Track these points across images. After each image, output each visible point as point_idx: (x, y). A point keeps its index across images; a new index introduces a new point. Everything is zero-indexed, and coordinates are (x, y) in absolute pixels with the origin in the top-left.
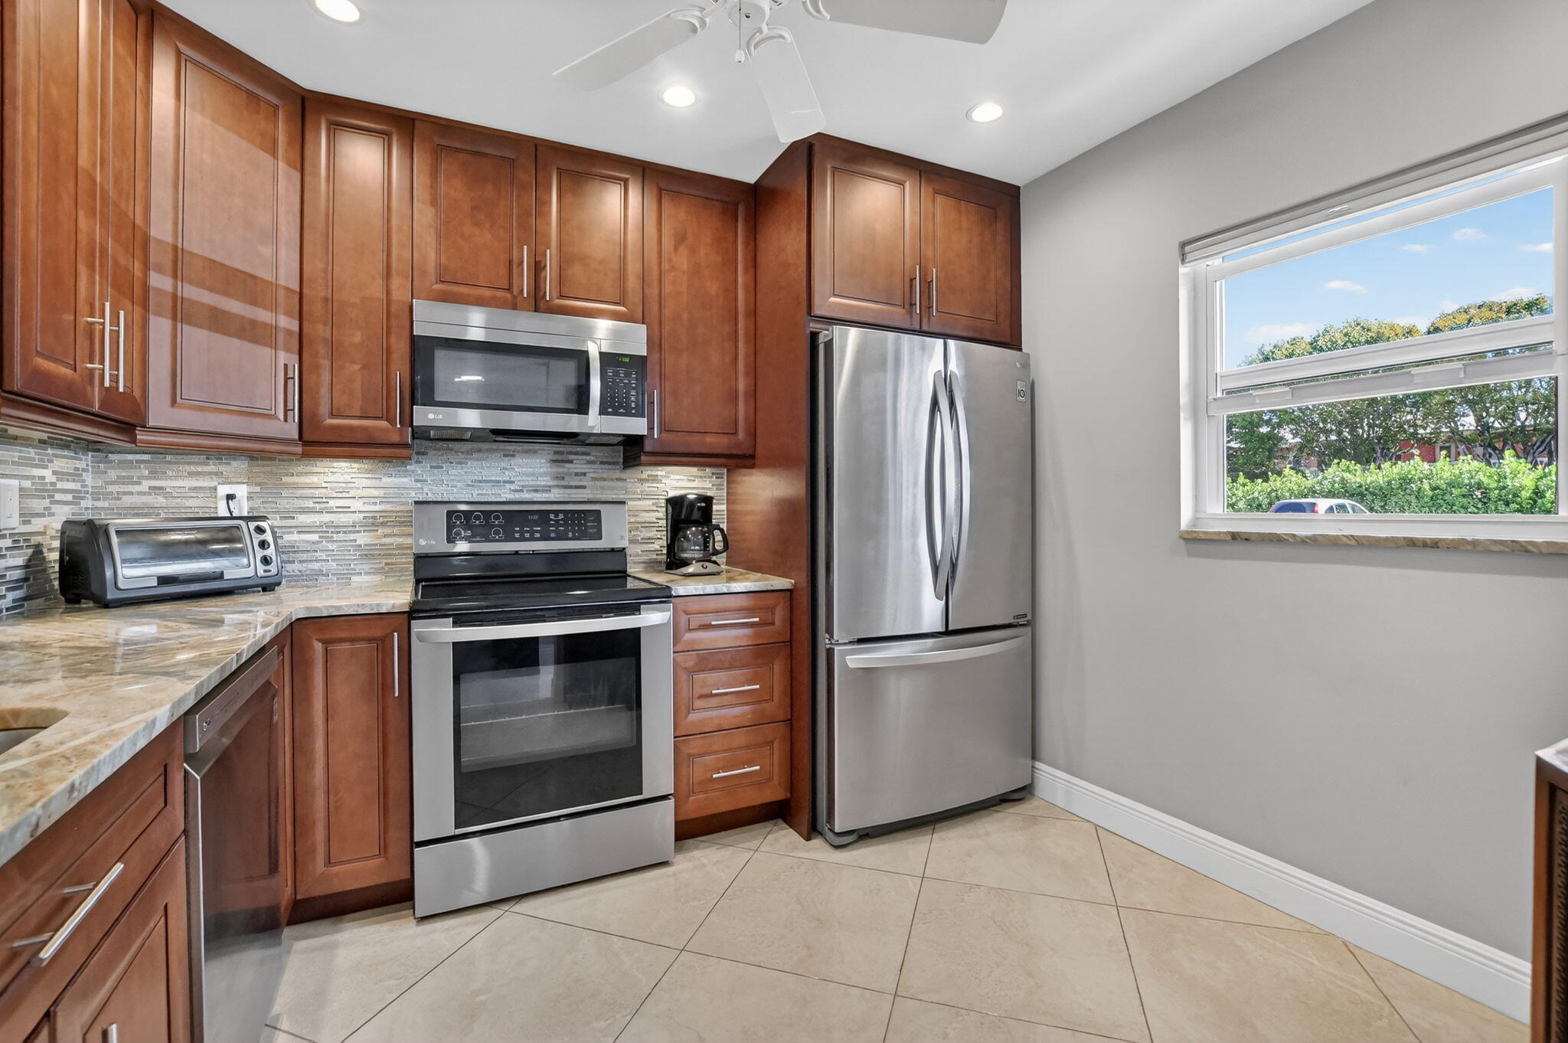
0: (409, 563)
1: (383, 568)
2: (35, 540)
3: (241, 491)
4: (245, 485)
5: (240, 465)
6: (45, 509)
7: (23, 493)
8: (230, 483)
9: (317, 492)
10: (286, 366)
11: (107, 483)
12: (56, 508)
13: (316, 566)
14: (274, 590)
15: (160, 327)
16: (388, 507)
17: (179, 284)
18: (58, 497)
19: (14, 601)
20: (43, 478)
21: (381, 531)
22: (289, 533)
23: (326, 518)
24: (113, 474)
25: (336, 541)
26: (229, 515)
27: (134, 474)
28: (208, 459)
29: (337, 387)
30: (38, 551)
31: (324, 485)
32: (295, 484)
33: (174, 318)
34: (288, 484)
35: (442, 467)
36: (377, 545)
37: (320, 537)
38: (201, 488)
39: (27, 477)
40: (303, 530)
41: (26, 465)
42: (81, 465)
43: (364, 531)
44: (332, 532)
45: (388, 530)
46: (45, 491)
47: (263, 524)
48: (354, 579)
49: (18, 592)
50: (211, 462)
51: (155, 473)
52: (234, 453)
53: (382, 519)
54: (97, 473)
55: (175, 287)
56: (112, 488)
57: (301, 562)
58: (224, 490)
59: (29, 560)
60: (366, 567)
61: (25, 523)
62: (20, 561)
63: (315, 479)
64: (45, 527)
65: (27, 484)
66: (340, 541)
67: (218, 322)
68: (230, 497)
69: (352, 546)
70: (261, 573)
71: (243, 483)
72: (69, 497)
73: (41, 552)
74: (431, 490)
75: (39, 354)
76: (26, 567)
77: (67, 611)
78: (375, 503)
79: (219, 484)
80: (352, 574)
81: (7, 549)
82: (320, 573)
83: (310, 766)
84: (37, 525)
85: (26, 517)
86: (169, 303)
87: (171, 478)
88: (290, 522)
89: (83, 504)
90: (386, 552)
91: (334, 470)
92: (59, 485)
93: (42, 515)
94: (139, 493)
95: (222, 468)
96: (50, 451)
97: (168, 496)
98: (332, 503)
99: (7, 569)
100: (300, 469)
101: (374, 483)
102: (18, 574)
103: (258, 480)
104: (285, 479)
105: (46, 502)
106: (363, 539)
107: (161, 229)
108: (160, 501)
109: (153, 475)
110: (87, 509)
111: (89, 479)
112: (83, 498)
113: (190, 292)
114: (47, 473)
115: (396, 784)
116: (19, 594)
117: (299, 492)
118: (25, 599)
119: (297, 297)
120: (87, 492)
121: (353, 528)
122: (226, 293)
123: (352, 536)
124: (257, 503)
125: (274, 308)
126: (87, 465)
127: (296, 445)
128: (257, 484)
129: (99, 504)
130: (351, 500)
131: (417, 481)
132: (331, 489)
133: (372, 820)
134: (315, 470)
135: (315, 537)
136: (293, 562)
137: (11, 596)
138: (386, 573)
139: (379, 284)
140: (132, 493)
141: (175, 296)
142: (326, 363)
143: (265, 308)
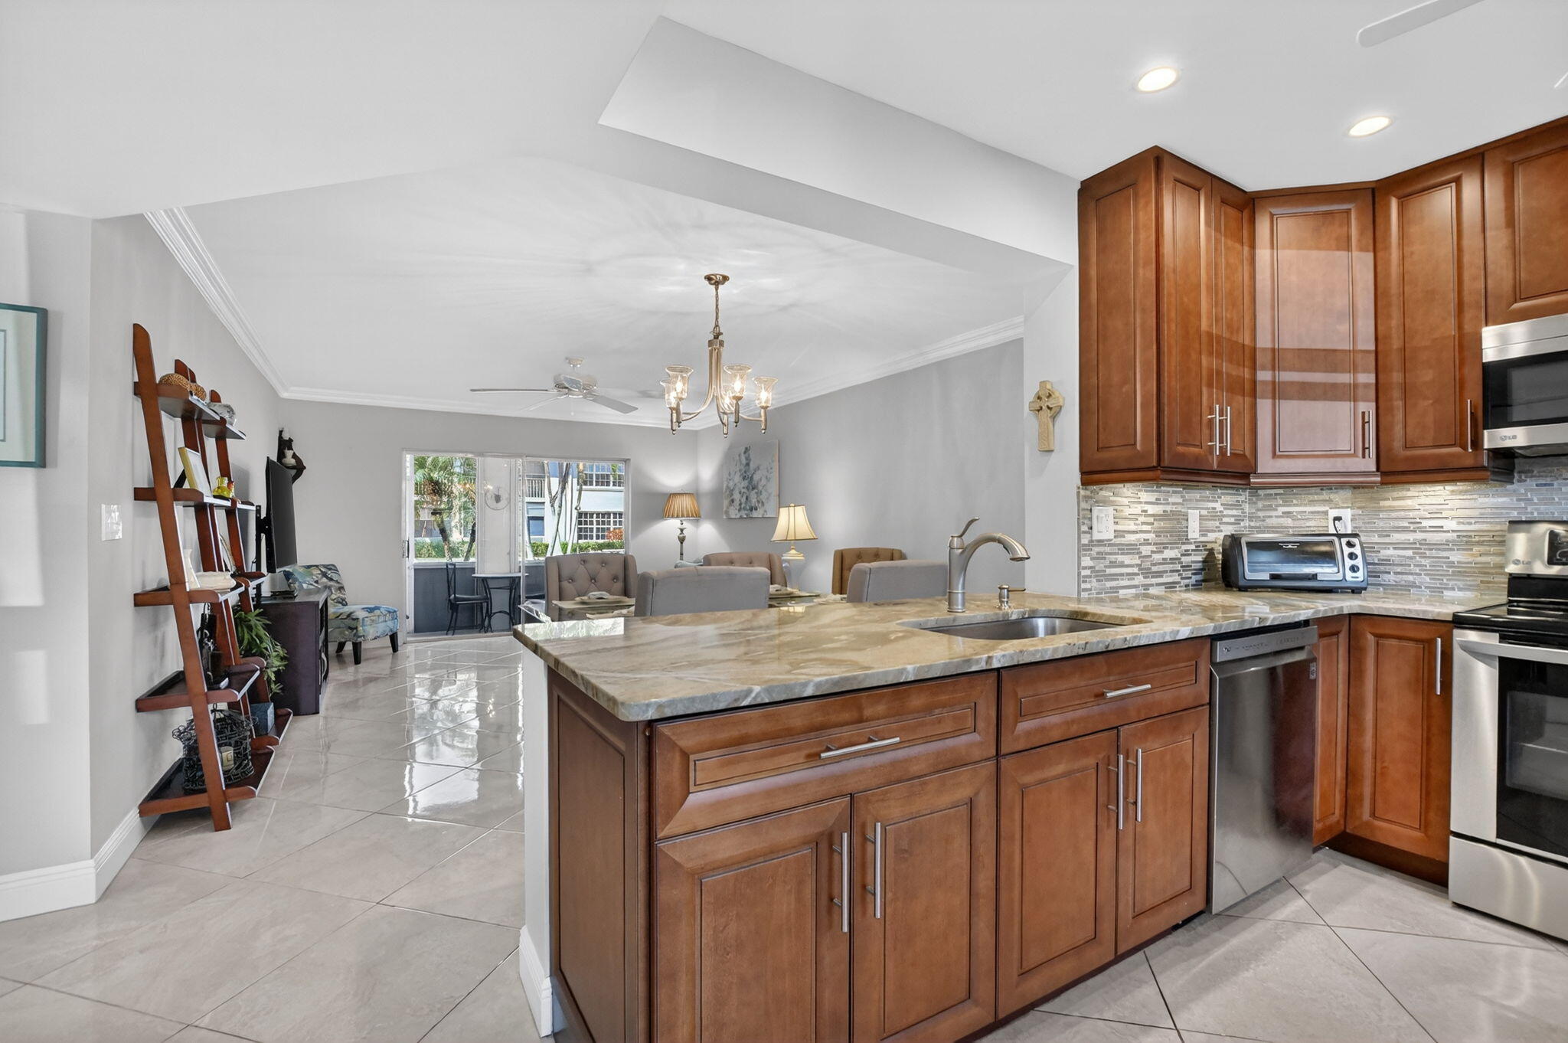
0: (1504, 583)
1: (1478, 586)
2: (1209, 546)
3: (1347, 514)
4: (1349, 509)
5: (1347, 494)
6: (1217, 527)
7: (1202, 518)
8: (1339, 508)
9: (1411, 514)
10: (1363, 413)
11: (1258, 510)
12: (1223, 527)
13: (1411, 578)
14: (1360, 593)
15: (1264, 406)
16: (1484, 527)
17: (1277, 373)
18: (1225, 520)
19: (1196, 581)
20: (1215, 508)
21: (1476, 549)
22: (1385, 548)
23: (1419, 536)
24: (1260, 504)
25: (1429, 557)
26: (1335, 532)
27: (1273, 503)
28: (1322, 490)
29: (1411, 421)
30: (1211, 552)
31: (1418, 507)
32: (1390, 506)
33: (1274, 398)
34: (1384, 507)
35: (1552, 485)
36: (1471, 563)
37: (1414, 553)
38: (1318, 512)
39: (1203, 508)
40: (1397, 546)
41: (1204, 501)
42: (1241, 498)
43: (1458, 550)
44: (1425, 549)
45: (1482, 549)
46: (1215, 516)
47: (1355, 540)
48: (1446, 593)
49: (1197, 576)
50: (1324, 492)
51: (1286, 502)
52: (1341, 486)
53: (1477, 539)
54: (1251, 503)
55: (1274, 377)
56: (1261, 514)
57: (1396, 573)
58: (1333, 513)
59: (1206, 558)
60: (1460, 584)
61: (1203, 535)
62: (1200, 558)
63: (1409, 502)
64: (1216, 538)
65: (1204, 512)
66: (1433, 557)
67: (1306, 392)
68: (1338, 519)
69: (1445, 563)
70: (1348, 578)
71: (1348, 507)
72: (1232, 520)
73: (1213, 554)
74: (1536, 509)
75: (1179, 444)
76: (1203, 562)
77: (1226, 590)
78: (1470, 523)
79: (1331, 508)
80: (1445, 588)
81: (1192, 550)
82: (1413, 585)
83: (1361, 731)
84: (1211, 537)
85: (1204, 532)
86: (1270, 388)
87: (1295, 505)
88: (1387, 540)
89: (1242, 524)
90: (1484, 570)
91: (1428, 493)
92: (1225, 512)
93: (1213, 531)
94: (1277, 517)
95: (1332, 496)
96: (1219, 491)
97: (1295, 519)
98: (1426, 523)
99: (1193, 562)
100: (1395, 494)
101: (1467, 504)
102: (1199, 566)
103: (1358, 505)
104: (1382, 503)
105: (1217, 523)
106: (1456, 557)
107: (1264, 341)
108: (1289, 522)
109: (1286, 503)
110: (1245, 527)
111: (1247, 507)
112: (1243, 520)
113: (1287, 376)
114: (1218, 506)
115: (1437, 773)
116: (1199, 577)
117: (1394, 515)
118: (1203, 581)
119: (1372, 357)
120: (1245, 516)
121: (1445, 546)
122: (1311, 370)
123: (1445, 554)
124: (1359, 523)
125: (1355, 369)
126: (1246, 499)
127: (1375, 476)
128: (1359, 508)
129: (1252, 524)
130: (1445, 520)
131: (1519, 500)
132: (1424, 510)
133: (1414, 797)
134: (1409, 494)
135: (1410, 553)
136: (1389, 573)
137: (1195, 578)
138: (1482, 590)
139: (1452, 322)
140: (1271, 517)
141: (1274, 382)
142: (1399, 404)
143: (1343, 371)
